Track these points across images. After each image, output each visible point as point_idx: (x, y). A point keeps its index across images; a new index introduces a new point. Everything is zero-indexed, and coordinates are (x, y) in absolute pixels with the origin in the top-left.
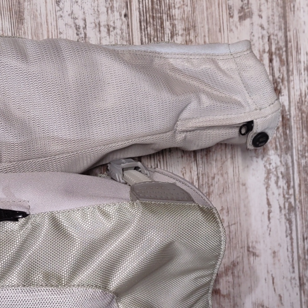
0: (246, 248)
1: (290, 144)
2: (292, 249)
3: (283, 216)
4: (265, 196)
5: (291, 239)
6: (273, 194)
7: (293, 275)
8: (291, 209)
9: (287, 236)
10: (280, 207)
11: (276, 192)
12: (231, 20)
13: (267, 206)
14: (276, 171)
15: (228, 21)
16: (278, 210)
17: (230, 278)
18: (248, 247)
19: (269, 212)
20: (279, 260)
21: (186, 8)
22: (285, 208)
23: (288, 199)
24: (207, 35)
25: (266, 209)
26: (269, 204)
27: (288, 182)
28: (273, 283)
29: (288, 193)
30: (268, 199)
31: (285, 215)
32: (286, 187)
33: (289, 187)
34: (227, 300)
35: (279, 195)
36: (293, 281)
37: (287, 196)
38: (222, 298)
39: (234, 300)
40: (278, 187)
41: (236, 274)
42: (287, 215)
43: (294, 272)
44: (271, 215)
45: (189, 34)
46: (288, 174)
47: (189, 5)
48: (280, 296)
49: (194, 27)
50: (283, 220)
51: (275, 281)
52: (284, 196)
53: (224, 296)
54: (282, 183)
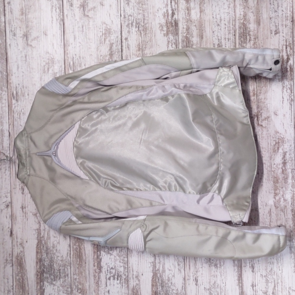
0: (273, 112)
1: (293, 77)
2: (292, 114)
3: (289, 103)
4: (282, 95)
5: (292, 111)
6: (285, 94)
7: (291, 124)
8: (292, 100)
9: (290, 110)
10: (288, 99)
11: (286, 94)
12: (271, 35)
13: (282, 98)
14: (287, 86)
15: (270, 35)
16: (287, 100)
17: (266, 122)
18: (274, 112)
19: (283, 101)
20: (286, 118)
21: (255, 32)
22: (289, 100)
23: (291, 97)
24: (262, 40)
25: (282, 100)
26: (283, 98)
27: (291, 91)
28: (283, 125)
29: (291, 95)
30: (283, 96)
31: (289, 102)
32: (290, 93)
33: (291, 93)
34: (265, 129)
35: (287, 95)
36: (291, 126)
37: (290, 96)
38: (263, 128)
39: (268, 129)
40: (287, 92)
41: (269, 120)
42: (290, 102)
43: (292, 122)
44: (284, 102)
45: (256, 40)
46: (291, 88)
47: (256, 30)
48: (286, 130)
49: (258, 37)
50: (289, 104)
51: (284, 125)
52: (289, 96)
53: (264, 127)
54: (289, 91)
